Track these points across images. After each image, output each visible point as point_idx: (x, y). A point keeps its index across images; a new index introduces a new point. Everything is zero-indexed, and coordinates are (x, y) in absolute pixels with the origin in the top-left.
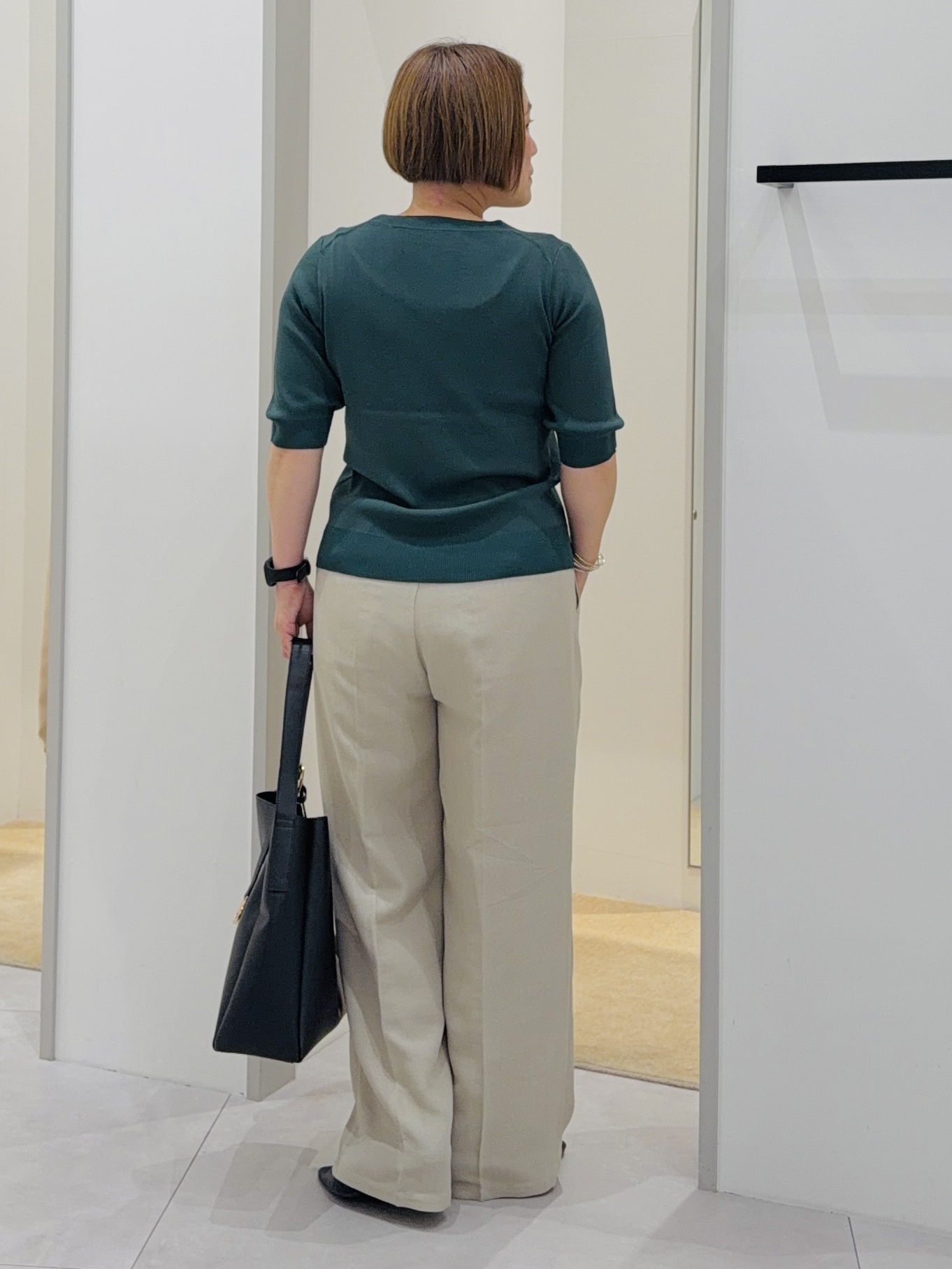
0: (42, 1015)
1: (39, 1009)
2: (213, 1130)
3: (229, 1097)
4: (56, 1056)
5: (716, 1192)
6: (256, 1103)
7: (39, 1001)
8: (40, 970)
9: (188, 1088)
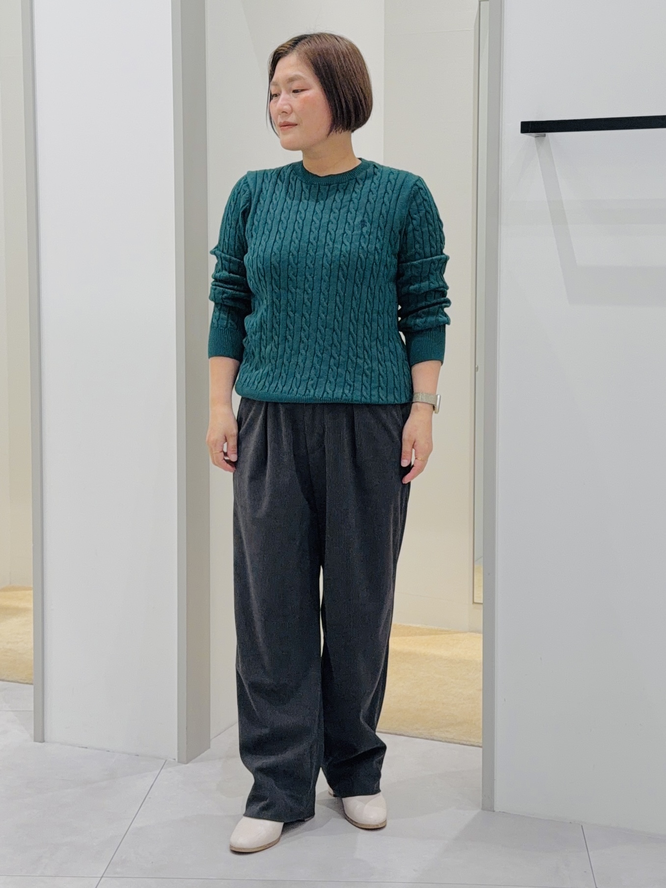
0: (34, 713)
1: (32, 709)
2: (155, 784)
3: (166, 761)
4: (45, 740)
5: (494, 811)
6: (185, 765)
7: (33, 704)
8: (32, 684)
9: (137, 757)
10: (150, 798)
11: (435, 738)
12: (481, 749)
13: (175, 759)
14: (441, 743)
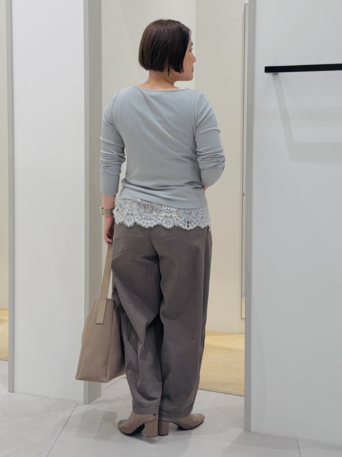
0: (9, 377)
2: (71, 415)
3: (77, 403)
4: (14, 391)
5: (251, 432)
6: (88, 405)
7: (8, 372)
8: (8, 361)
9: (62, 401)
10: (68, 423)
11: (220, 391)
12: (244, 397)
13: (82, 402)
14: (224, 394)
